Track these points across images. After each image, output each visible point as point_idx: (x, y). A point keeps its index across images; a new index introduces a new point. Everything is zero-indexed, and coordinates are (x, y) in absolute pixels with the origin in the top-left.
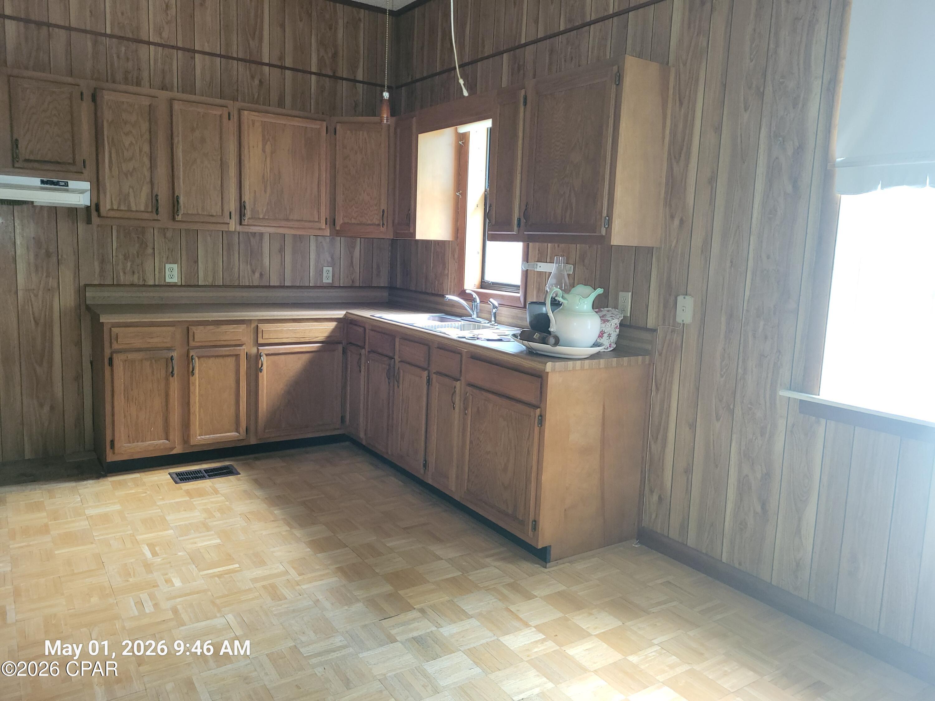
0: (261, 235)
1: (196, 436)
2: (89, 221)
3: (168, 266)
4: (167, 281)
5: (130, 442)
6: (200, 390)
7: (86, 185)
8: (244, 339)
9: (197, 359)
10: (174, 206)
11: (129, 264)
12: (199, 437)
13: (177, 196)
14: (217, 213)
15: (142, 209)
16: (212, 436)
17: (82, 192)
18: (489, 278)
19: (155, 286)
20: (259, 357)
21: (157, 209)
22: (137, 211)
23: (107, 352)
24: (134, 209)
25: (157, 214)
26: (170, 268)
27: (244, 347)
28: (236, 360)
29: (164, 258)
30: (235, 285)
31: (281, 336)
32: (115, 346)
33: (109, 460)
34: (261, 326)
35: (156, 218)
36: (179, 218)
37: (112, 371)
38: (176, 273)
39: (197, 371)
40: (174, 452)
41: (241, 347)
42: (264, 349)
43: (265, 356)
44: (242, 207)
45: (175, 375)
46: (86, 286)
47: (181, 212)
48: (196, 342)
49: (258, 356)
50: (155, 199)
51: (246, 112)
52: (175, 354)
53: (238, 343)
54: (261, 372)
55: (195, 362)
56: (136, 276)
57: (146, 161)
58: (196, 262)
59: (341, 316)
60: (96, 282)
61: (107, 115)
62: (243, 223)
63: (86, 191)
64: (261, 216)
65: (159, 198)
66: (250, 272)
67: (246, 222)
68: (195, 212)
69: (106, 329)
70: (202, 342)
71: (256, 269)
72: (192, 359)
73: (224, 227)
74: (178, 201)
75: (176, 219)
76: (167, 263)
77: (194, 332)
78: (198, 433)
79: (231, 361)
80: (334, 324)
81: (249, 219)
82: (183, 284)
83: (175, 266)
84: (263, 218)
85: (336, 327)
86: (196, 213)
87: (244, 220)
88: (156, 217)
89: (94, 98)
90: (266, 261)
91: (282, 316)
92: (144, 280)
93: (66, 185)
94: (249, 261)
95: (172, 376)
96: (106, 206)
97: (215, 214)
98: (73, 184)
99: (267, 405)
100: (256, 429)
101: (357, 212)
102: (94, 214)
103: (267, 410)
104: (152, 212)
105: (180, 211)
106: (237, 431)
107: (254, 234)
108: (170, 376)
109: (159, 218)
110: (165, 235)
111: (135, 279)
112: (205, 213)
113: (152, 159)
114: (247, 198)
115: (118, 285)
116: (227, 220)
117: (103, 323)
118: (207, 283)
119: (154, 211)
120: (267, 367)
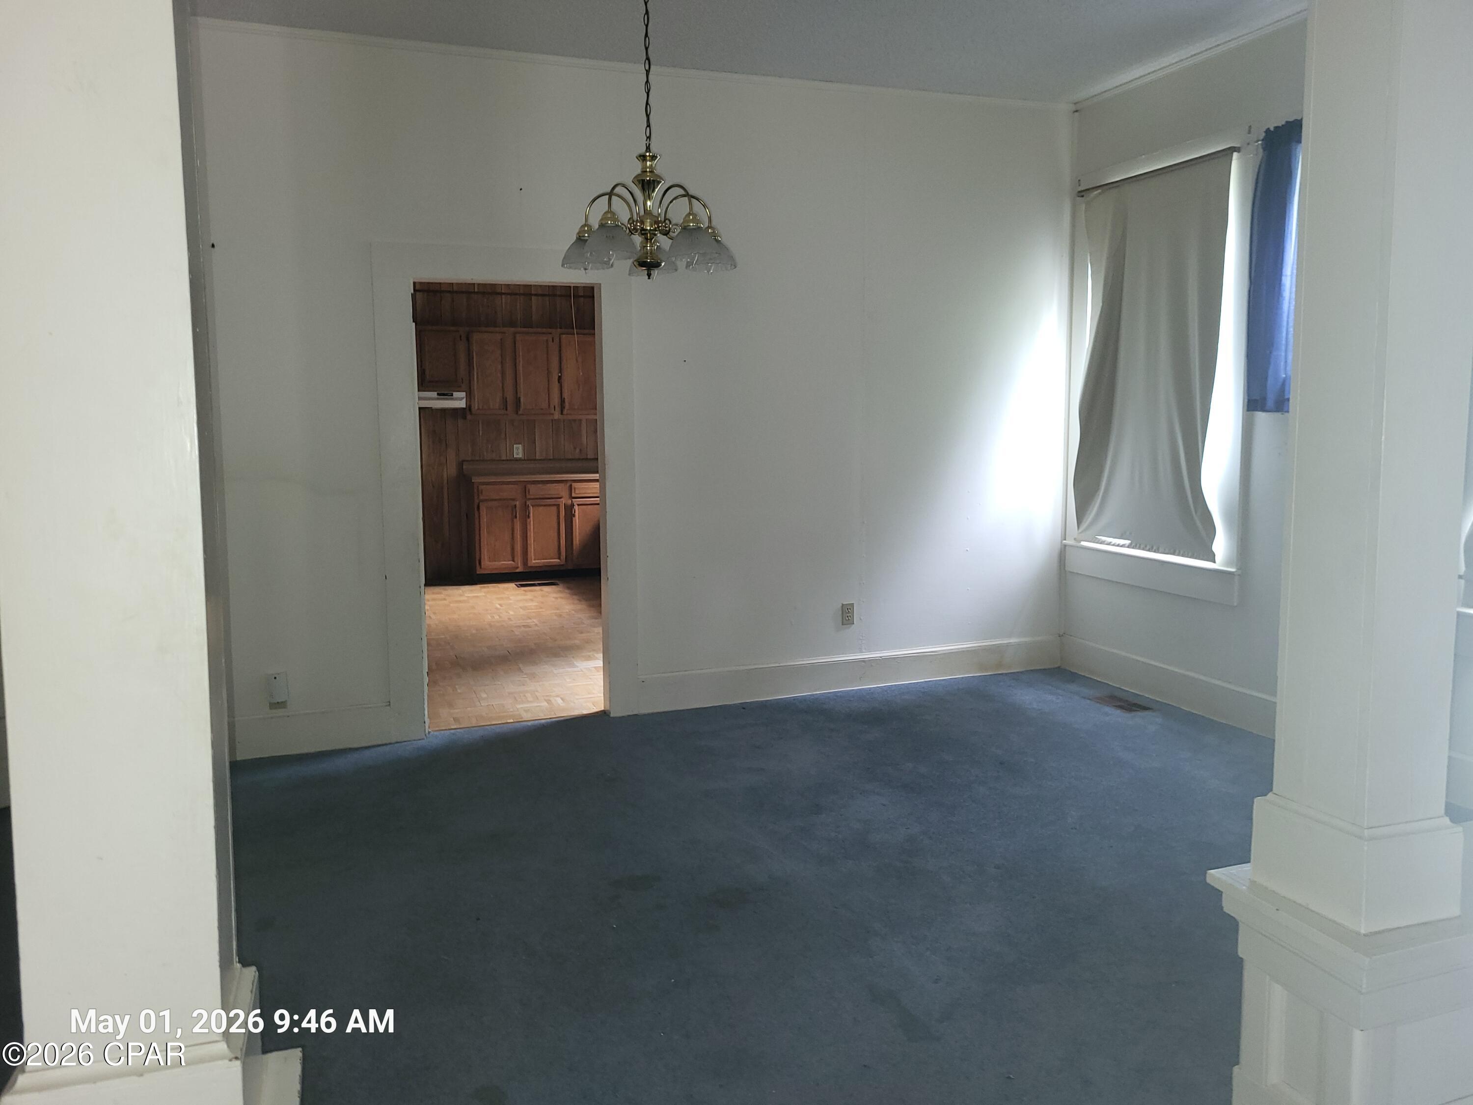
0: (580, 420)
1: (532, 561)
2: (465, 418)
3: (515, 446)
4: (515, 457)
5: (490, 562)
6: (534, 528)
7: (463, 394)
8: (563, 494)
9: (531, 507)
10: (517, 404)
11: (490, 446)
12: (534, 561)
13: (519, 398)
14: (545, 407)
15: (498, 408)
16: (543, 561)
17: (461, 399)
19: (506, 460)
20: (573, 507)
21: (507, 407)
22: (494, 409)
23: (476, 501)
24: (492, 408)
25: (507, 411)
26: (516, 448)
27: (562, 499)
28: (557, 508)
29: (513, 441)
30: (560, 458)
31: (587, 491)
32: (481, 498)
33: (478, 573)
34: (575, 485)
35: (506, 413)
36: (521, 412)
37: (479, 513)
38: (520, 451)
39: (531, 515)
40: (518, 571)
42: (576, 501)
43: (577, 506)
44: (562, 401)
45: (518, 518)
46: (463, 461)
47: (522, 408)
48: (531, 495)
49: (573, 505)
50: (505, 401)
51: (564, 336)
52: (518, 503)
53: (559, 496)
54: (574, 517)
55: (530, 509)
56: (495, 454)
57: (499, 375)
58: (534, 443)
60: (470, 459)
61: (475, 348)
62: (564, 413)
63: (463, 398)
64: (576, 407)
65: (508, 400)
67: (566, 412)
68: (531, 407)
69: (475, 486)
70: (535, 495)
72: (528, 507)
73: (551, 417)
74: (520, 401)
75: (519, 413)
76: (514, 444)
77: (529, 488)
78: (533, 559)
79: (555, 508)
81: (567, 410)
82: (525, 458)
83: (520, 446)
87: (564, 411)
89: (468, 339)
91: (590, 477)
92: (500, 457)
93: (452, 395)
94: (571, 441)
95: (516, 518)
96: (475, 406)
98: (456, 394)
99: (579, 541)
100: (572, 558)
102: (468, 413)
103: (579, 547)
104: (503, 409)
106: (559, 558)
107: (575, 420)
109: (508, 413)
110: (512, 424)
111: (494, 456)
112: (538, 408)
113: (503, 373)
114: (566, 395)
115: (483, 460)
116: (552, 411)
117: (473, 483)
118: (542, 457)
119: (505, 408)
120: (577, 515)
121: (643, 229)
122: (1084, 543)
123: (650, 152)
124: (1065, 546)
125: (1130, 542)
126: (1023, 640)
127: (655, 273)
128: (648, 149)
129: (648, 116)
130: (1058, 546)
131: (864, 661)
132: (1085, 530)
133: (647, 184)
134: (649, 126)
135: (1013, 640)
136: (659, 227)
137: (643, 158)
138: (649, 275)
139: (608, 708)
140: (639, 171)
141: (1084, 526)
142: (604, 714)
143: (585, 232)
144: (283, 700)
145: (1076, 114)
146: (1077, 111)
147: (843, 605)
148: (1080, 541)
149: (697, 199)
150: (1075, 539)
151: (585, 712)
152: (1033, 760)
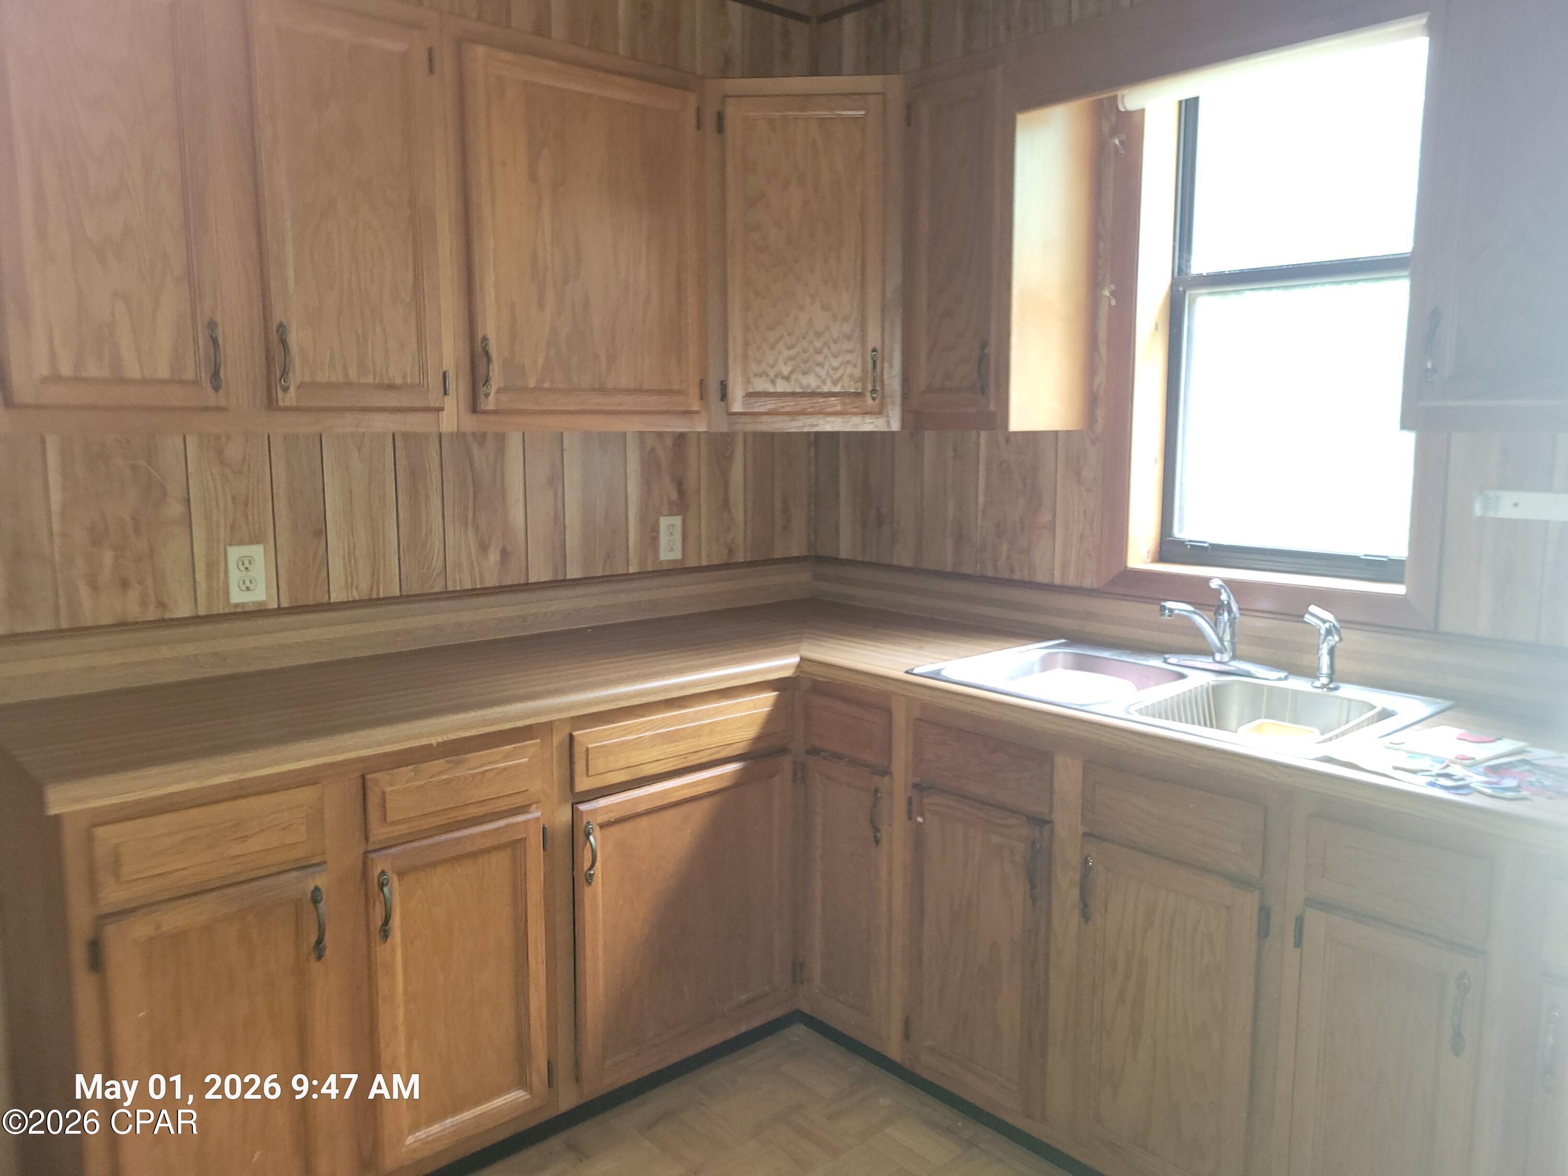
1: (400, 1138)
3: (235, 553)
4: (234, 600)
6: (406, 982)
8: (536, 787)
9: (395, 878)
10: (269, 362)
11: (108, 557)
12: (408, 1139)
13: (281, 326)
14: (404, 377)
15: (163, 372)
16: (448, 1121)
18: (1184, 531)
19: (197, 620)
20: (580, 836)
21: (216, 374)
22: (144, 382)
23: (81, 922)
24: (132, 369)
25: (216, 388)
26: (240, 560)
27: (535, 814)
28: (514, 857)
29: (222, 530)
30: (434, 591)
31: (637, 757)
34: (582, 738)
35: (212, 403)
36: (289, 398)
37: (104, 986)
38: (260, 571)
39: (396, 921)
41: (527, 812)
42: (595, 811)
43: (597, 830)
44: (478, 356)
45: (328, 951)
47: (295, 378)
48: (394, 823)
49: (581, 833)
50: (207, 336)
51: (477, 50)
52: (325, 879)
53: (518, 801)
54: (590, 884)
55: (391, 892)
56: (134, 594)
57: (170, 203)
58: (321, 532)
59: (788, 673)
62: (483, 407)
64: (532, 383)
65: (221, 331)
66: (474, 548)
67: (490, 404)
68: (337, 377)
70: (410, 819)
71: (490, 541)
72: (382, 886)
73: (420, 422)
74: (284, 343)
75: (281, 404)
76: (231, 545)
77: (384, 793)
78: (406, 1124)
79: (498, 866)
80: (771, 696)
81: (498, 392)
82: (285, 604)
83: (257, 551)
84: (538, 389)
85: (778, 706)
86: (341, 379)
87: (487, 395)
88: (211, 398)
90: (517, 514)
92: (162, 605)
94: (470, 521)
95: (319, 958)
96: (31, 365)
97: (399, 381)
99: (606, 982)
100: (577, 1064)
101: (792, 358)
103: (606, 997)
104: (198, 382)
105: (291, 375)
106: (523, 1084)
108: (313, 956)
109: (223, 403)
110: (220, 453)
111: (133, 609)
112: (371, 381)
113: (189, 196)
114: (490, 324)
115: (76, 631)
116: (434, 399)
117: (58, 816)
118: (356, 595)
119: (205, 378)
120: (604, 863)
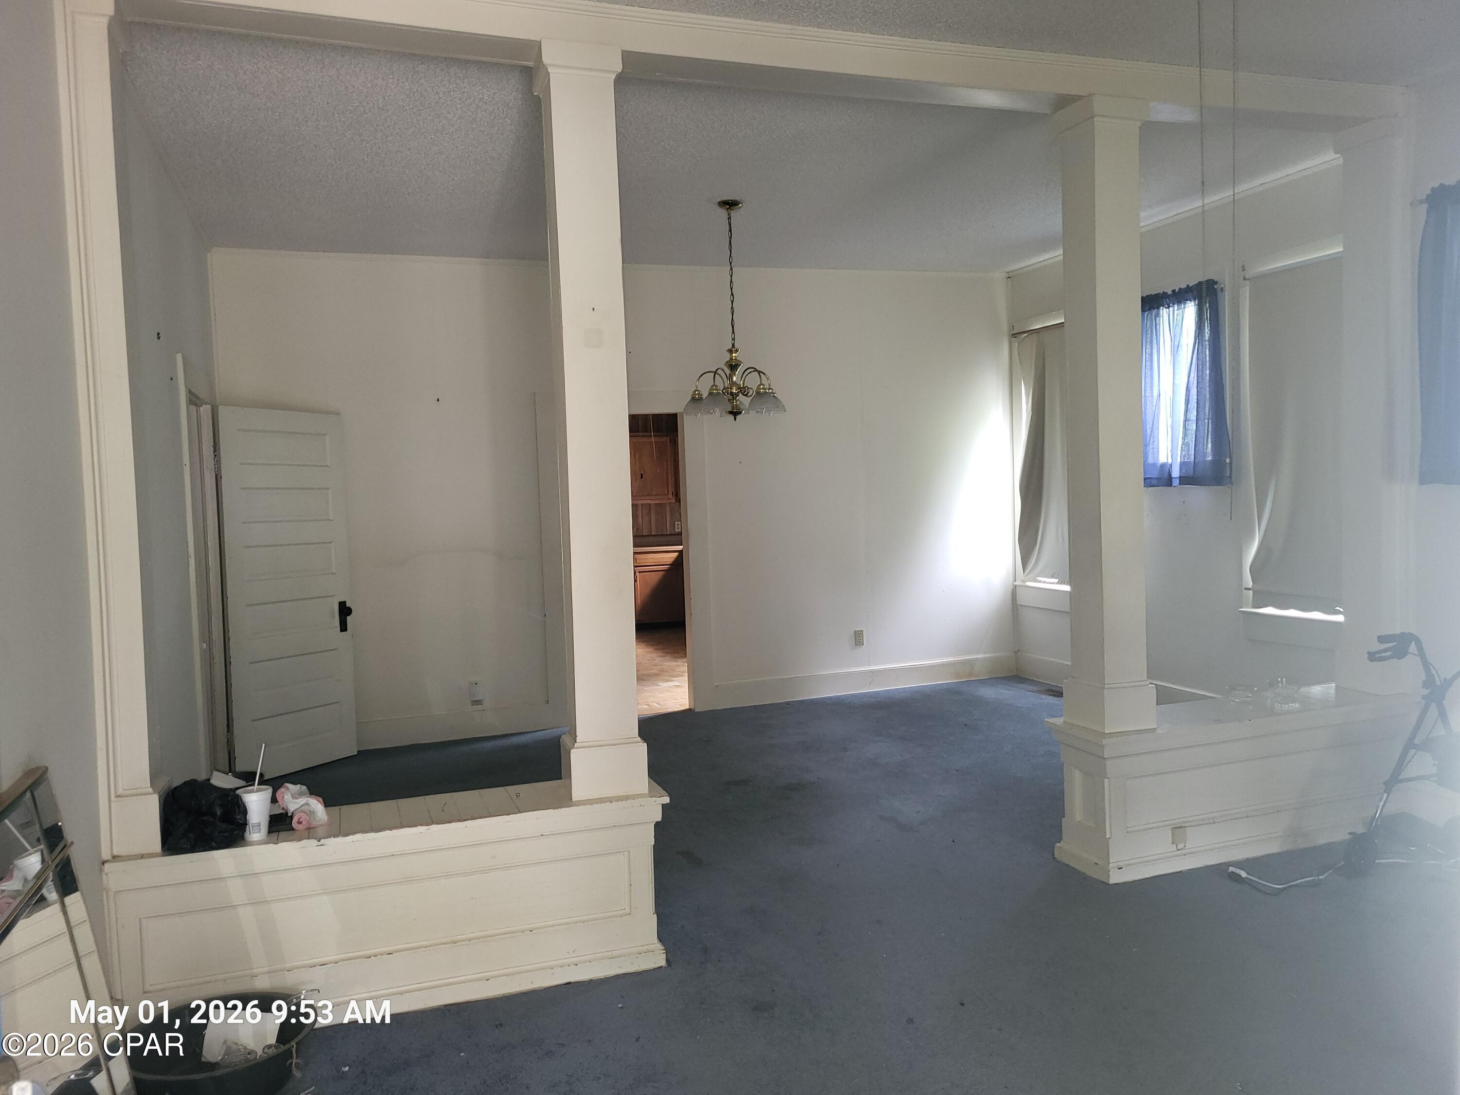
31: (646, 561)
80: (677, 554)
121: (731, 393)
122: (1029, 584)
123: (734, 348)
124: (1016, 586)
125: (1057, 580)
126: (987, 655)
127: (738, 417)
128: (733, 345)
129: (733, 327)
130: (1011, 587)
131: (872, 672)
132: (1028, 574)
133: (733, 366)
134: (733, 333)
135: (980, 656)
136: (741, 391)
137: (730, 351)
138: (735, 419)
139: (692, 707)
140: (728, 359)
141: (1027, 572)
142: (690, 710)
143: (696, 394)
144: (480, 699)
145: (1009, 279)
146: (1009, 278)
147: (855, 631)
148: (1025, 583)
149: (763, 373)
150: (1022, 581)
151: (676, 710)
152: (987, 723)
